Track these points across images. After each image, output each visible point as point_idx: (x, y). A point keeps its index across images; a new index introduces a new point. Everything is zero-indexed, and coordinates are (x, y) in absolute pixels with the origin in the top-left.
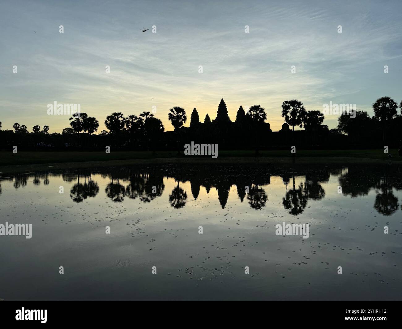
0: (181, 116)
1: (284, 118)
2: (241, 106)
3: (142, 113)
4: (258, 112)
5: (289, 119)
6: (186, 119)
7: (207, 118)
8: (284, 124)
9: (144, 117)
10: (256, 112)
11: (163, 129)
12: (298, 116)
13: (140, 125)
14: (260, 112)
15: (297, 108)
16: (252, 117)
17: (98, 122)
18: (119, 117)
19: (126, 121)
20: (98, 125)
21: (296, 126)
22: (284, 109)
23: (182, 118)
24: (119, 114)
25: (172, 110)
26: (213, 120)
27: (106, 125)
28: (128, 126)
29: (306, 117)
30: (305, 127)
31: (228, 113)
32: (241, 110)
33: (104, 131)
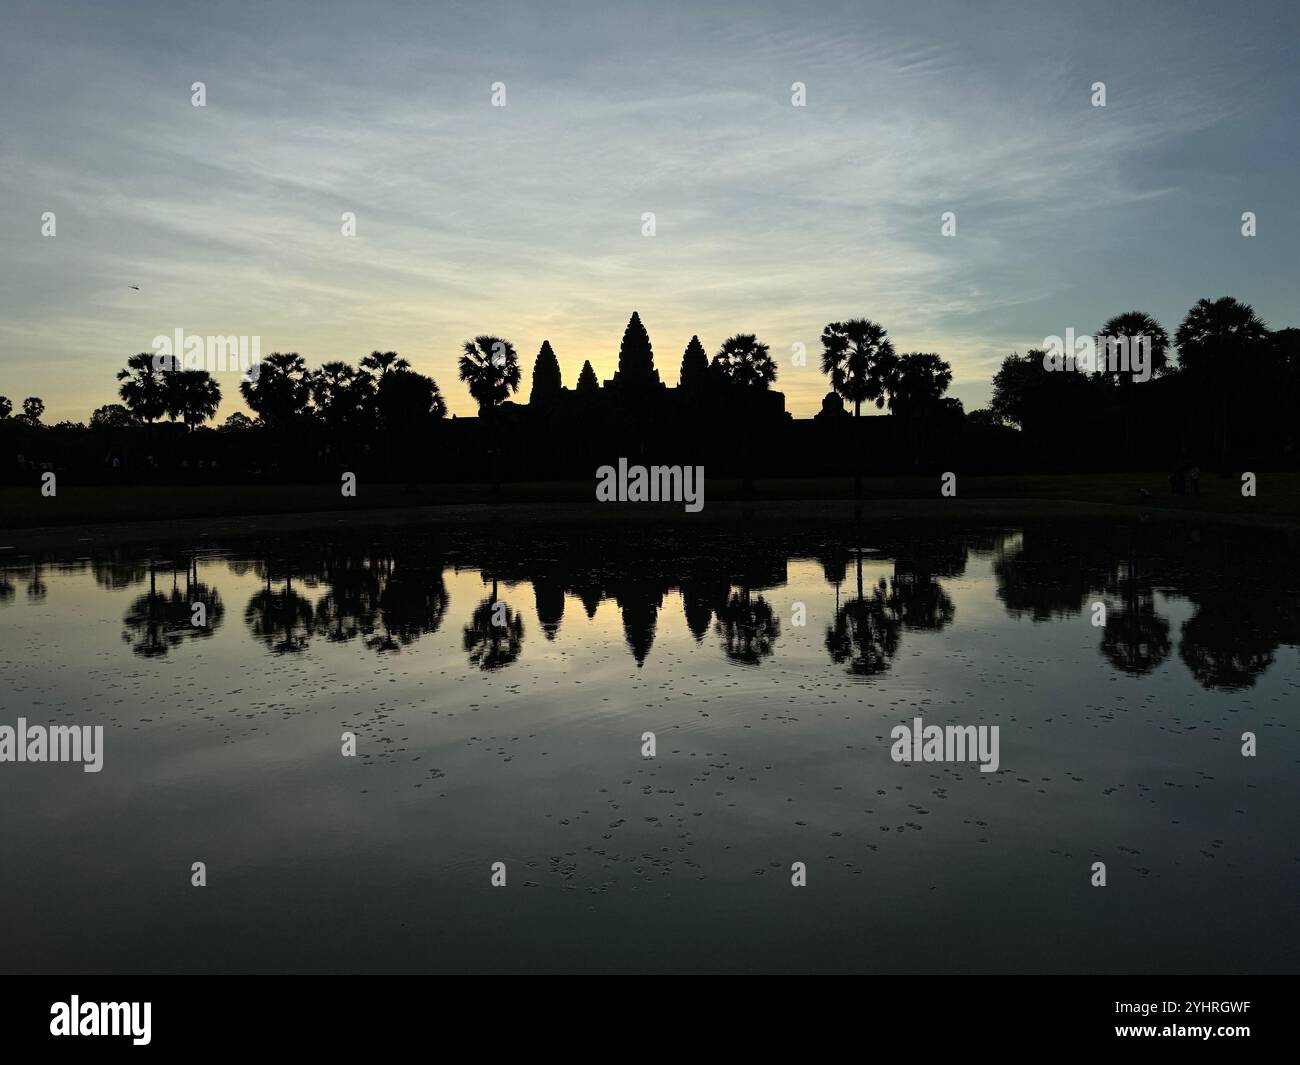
0: (502, 367)
1: (828, 378)
2: (695, 338)
3: (369, 356)
4: (749, 357)
5: (845, 381)
6: (519, 376)
7: (588, 373)
8: (830, 396)
9: (374, 368)
10: (743, 355)
11: (442, 409)
12: (873, 371)
13: (364, 397)
14: (757, 357)
15: (868, 346)
16: (731, 374)
17: (217, 385)
18: (289, 368)
19: (315, 383)
20: (216, 397)
21: (867, 401)
22: (829, 349)
23: (506, 373)
24: (291, 358)
25: (470, 348)
26: (606, 382)
27: (245, 396)
28: (319, 399)
29: (897, 374)
30: (890, 405)
31: (655, 359)
32: (694, 350)
33: (238, 414)
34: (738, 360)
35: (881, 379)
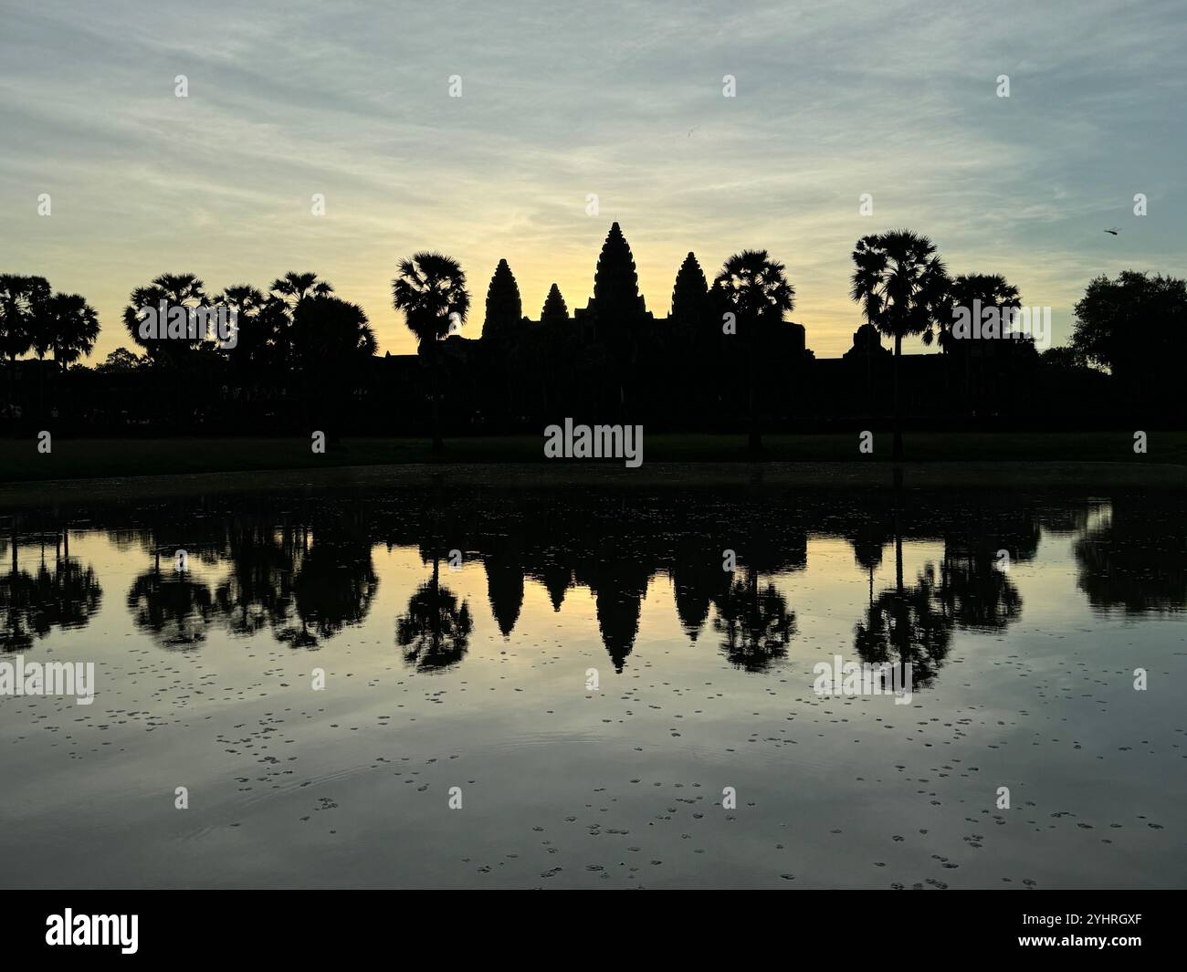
0: (446, 292)
1: (861, 305)
2: (691, 255)
3: (283, 279)
4: (759, 279)
5: (882, 310)
6: (467, 303)
7: (555, 300)
8: (863, 329)
9: (289, 293)
10: (751, 277)
11: (372, 344)
12: (916, 298)
13: (276, 330)
14: (768, 279)
15: (912, 264)
16: (736, 301)
17: (95, 314)
18: (184, 293)
20: (93, 329)
21: (910, 335)
22: (862, 268)
23: (451, 299)
24: (186, 280)
25: (407, 268)
26: (578, 311)
27: (129, 328)
29: (949, 302)
30: (941, 341)
31: (639, 283)
32: (690, 271)
33: (121, 350)
34: (745, 282)
35: (929, 307)
